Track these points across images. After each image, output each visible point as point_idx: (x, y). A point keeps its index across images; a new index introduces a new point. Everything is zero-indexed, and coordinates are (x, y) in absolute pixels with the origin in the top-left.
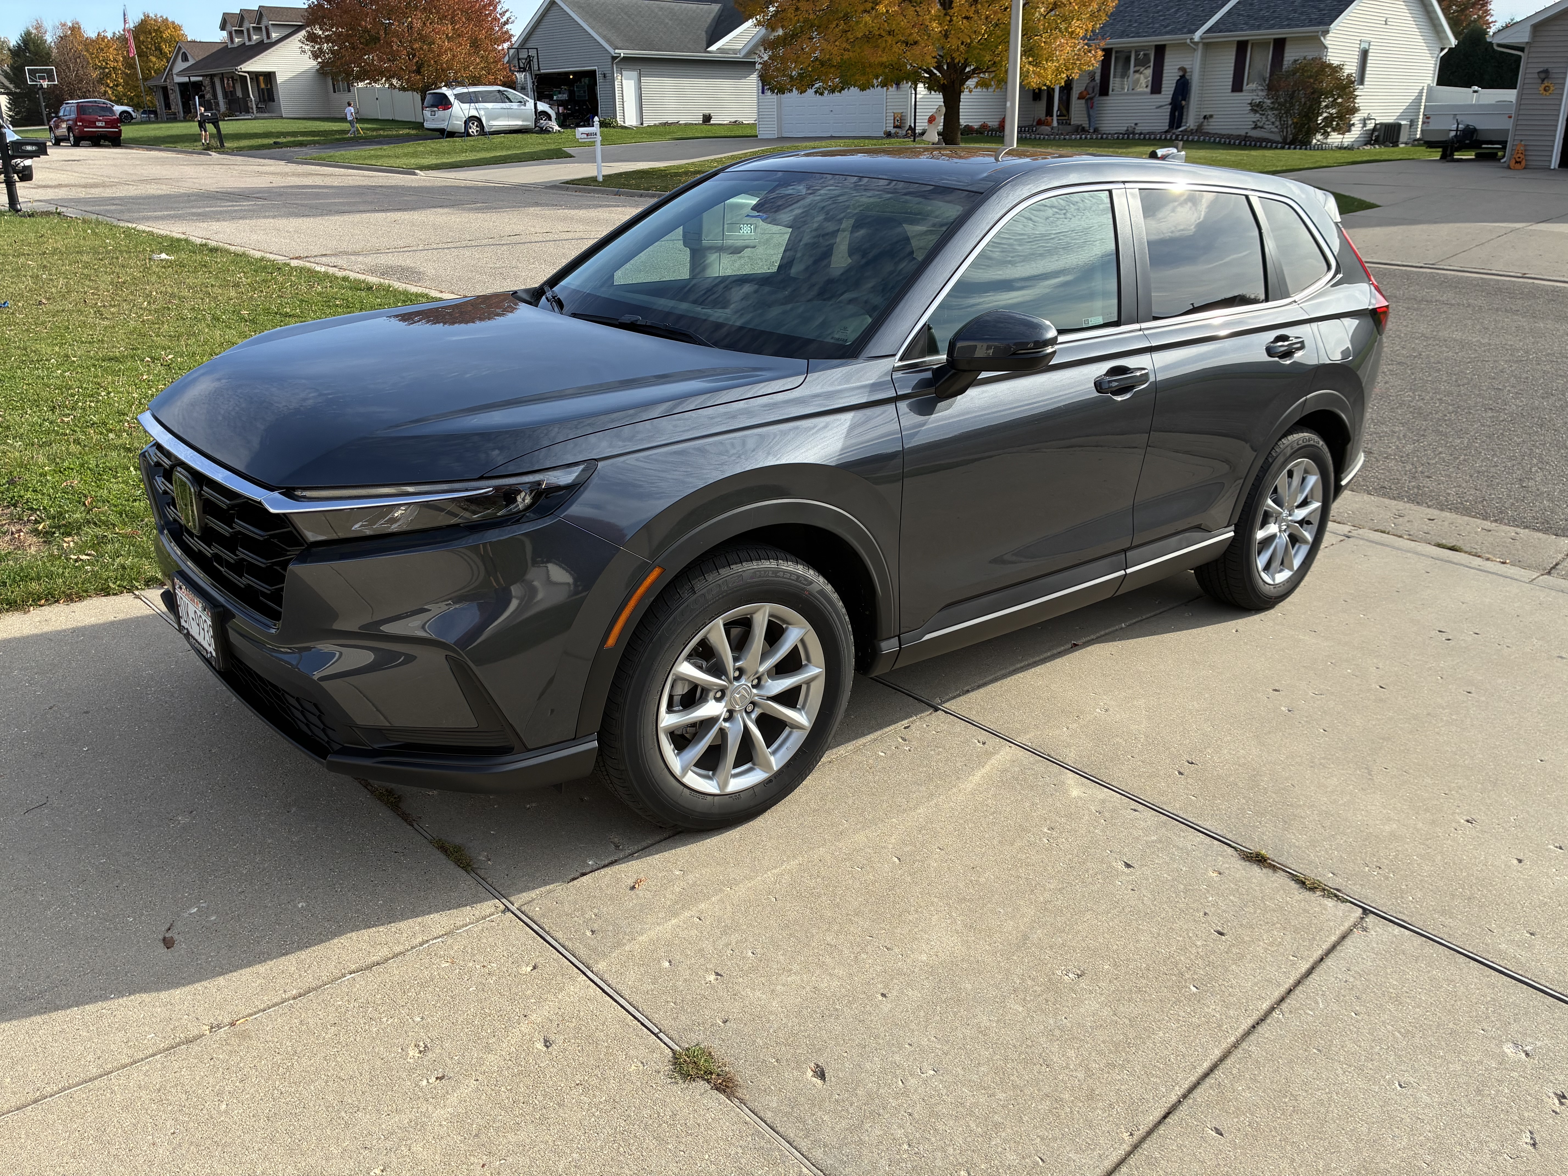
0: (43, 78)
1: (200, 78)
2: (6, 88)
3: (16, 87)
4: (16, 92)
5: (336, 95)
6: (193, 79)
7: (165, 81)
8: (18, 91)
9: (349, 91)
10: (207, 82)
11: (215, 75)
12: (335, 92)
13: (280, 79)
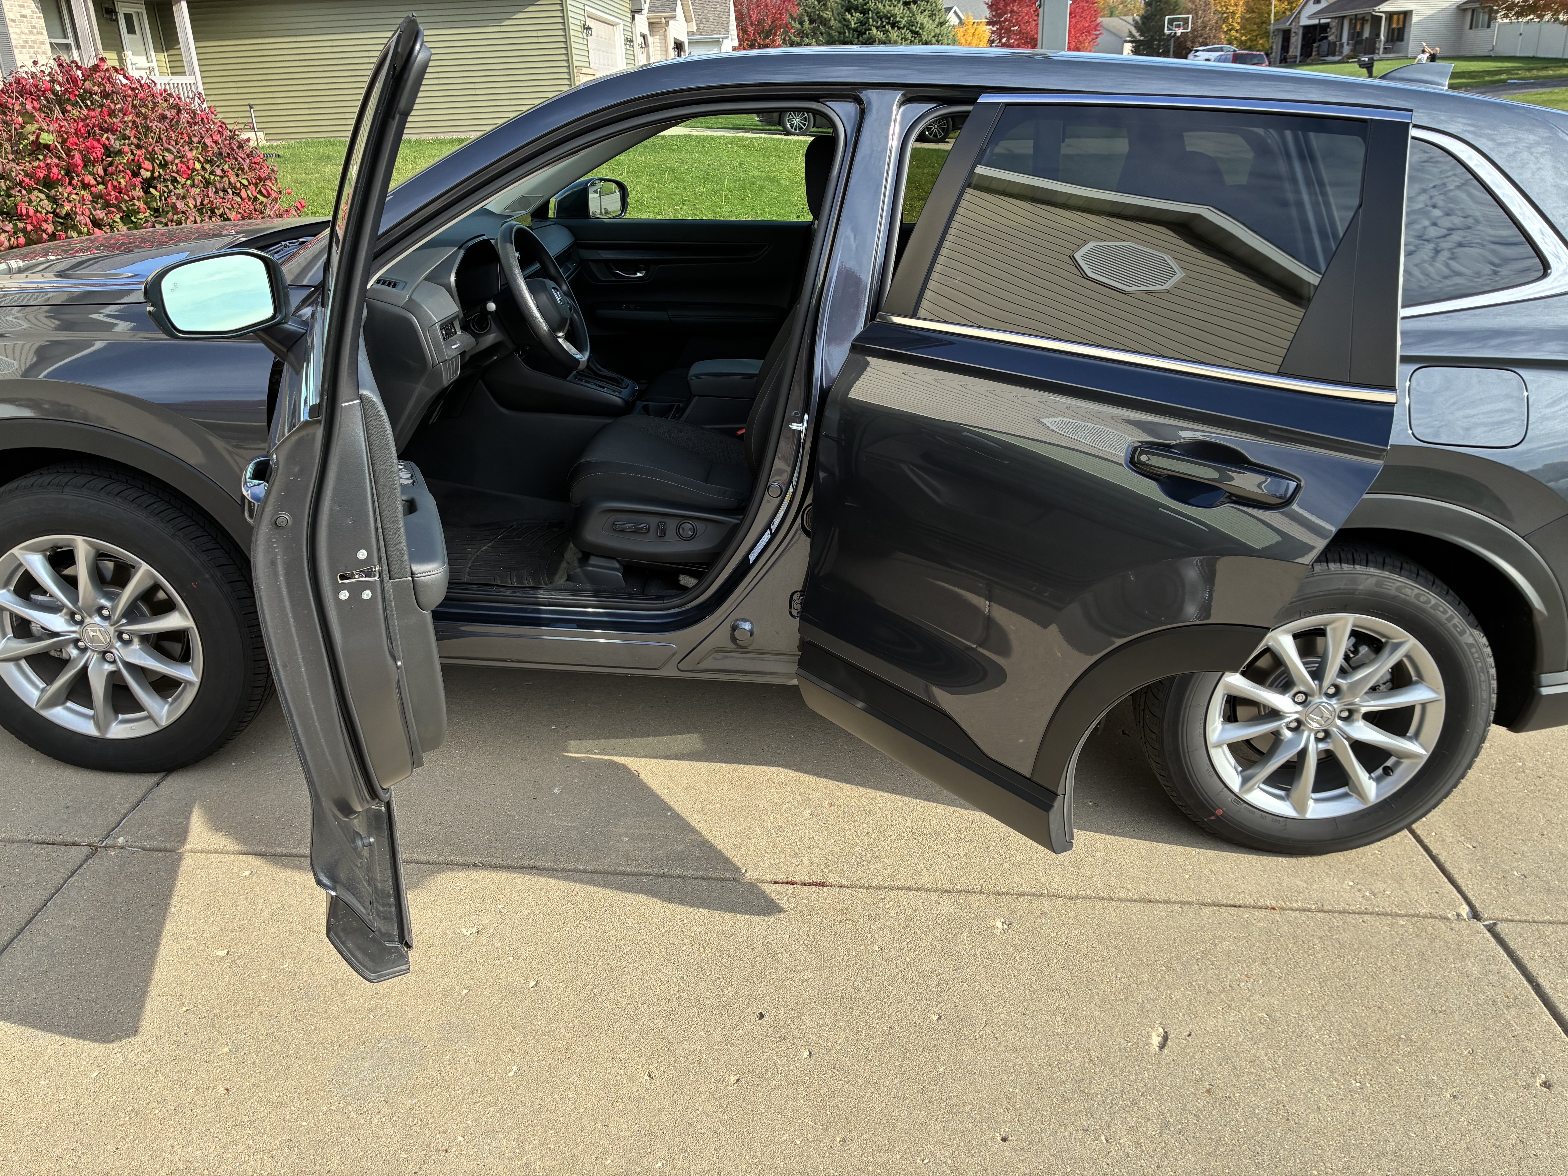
0: (1178, 26)
1: (1329, 20)
2: (1133, 36)
3: (1141, 35)
4: (1139, 40)
5: (1471, 31)
6: (1323, 21)
7: (1291, 24)
8: (1142, 38)
9: (1489, 26)
10: (1334, 24)
11: (1344, 17)
12: (1471, 28)
13: (1415, 19)
